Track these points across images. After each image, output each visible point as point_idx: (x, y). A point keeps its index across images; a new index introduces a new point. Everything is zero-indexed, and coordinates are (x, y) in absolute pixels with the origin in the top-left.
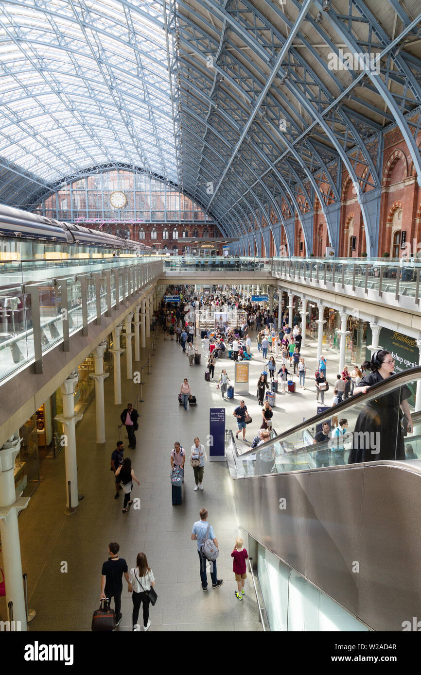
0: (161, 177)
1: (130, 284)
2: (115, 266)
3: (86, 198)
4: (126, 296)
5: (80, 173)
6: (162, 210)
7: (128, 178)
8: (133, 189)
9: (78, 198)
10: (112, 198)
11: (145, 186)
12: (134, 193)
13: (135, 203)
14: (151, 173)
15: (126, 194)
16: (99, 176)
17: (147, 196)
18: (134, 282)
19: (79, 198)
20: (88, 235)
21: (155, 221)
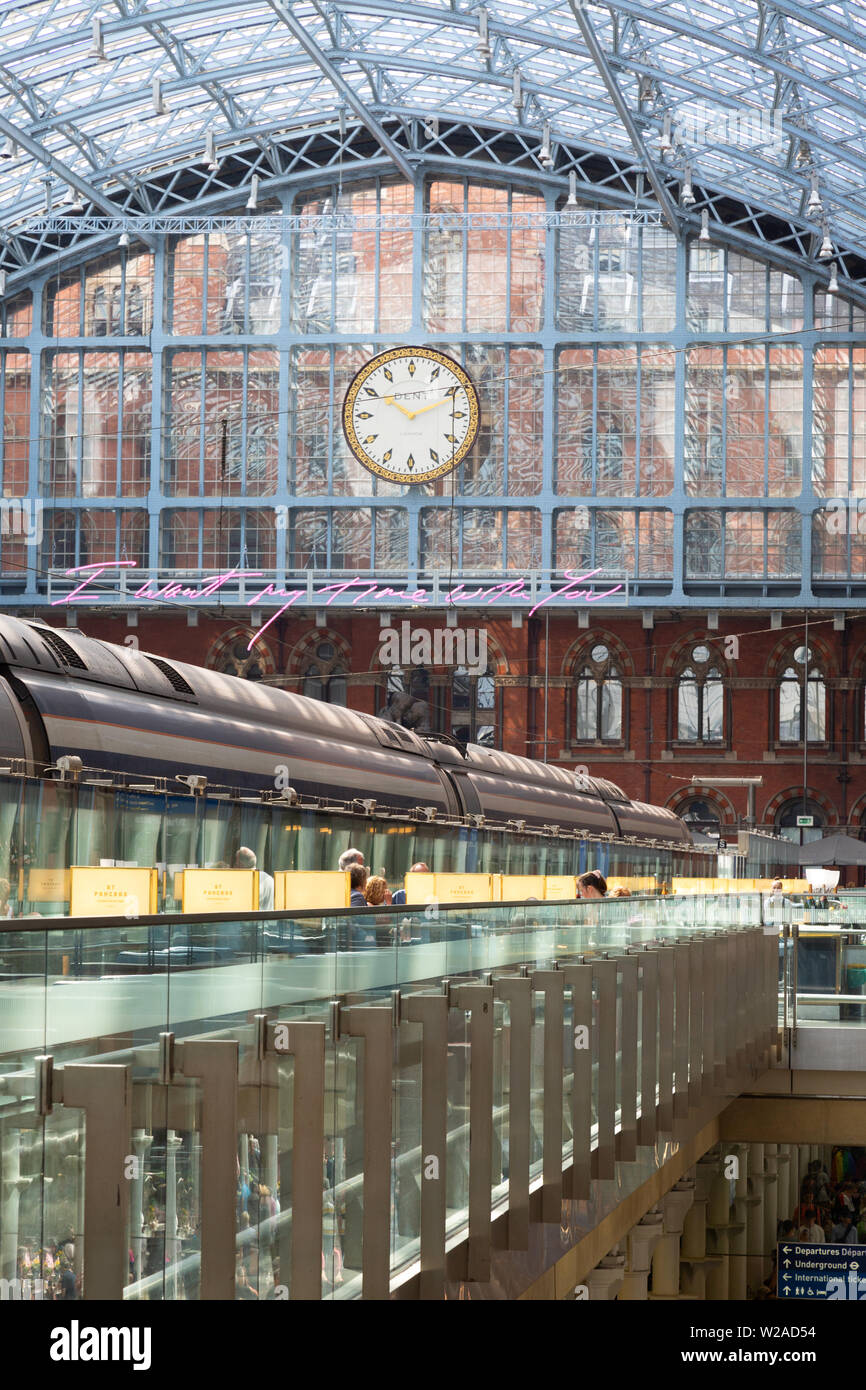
0: (774, 227)
1: (483, 1129)
2: (363, 982)
3: (156, 405)
4: (451, 1245)
5: (117, 213)
6: (777, 495)
7: (499, 242)
8: (539, 326)
9: (87, 408)
10: (364, 404)
11: (640, 298)
12: (544, 359)
13: (547, 444)
14: (687, 192)
15: (477, 370)
16: (266, 230)
17: (649, 378)
18: (520, 1113)
19: (93, 408)
20: (157, 708)
21: (711, 590)
